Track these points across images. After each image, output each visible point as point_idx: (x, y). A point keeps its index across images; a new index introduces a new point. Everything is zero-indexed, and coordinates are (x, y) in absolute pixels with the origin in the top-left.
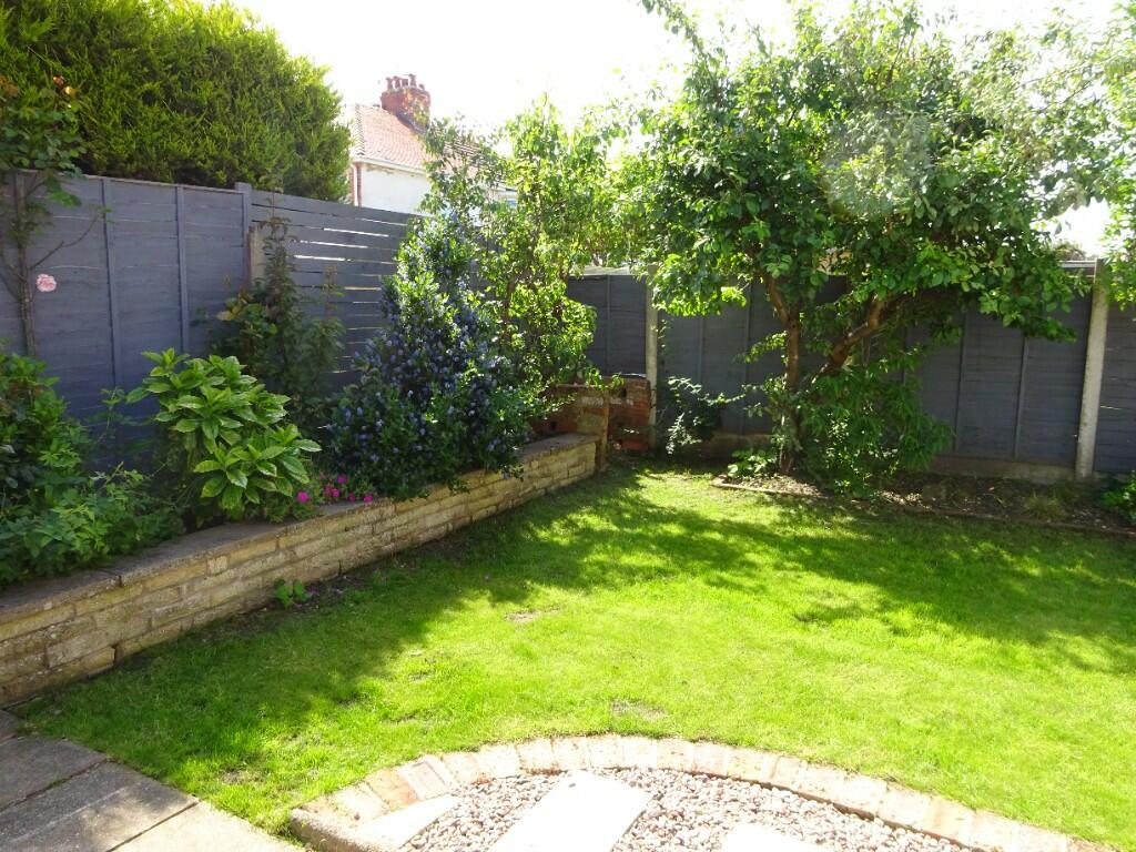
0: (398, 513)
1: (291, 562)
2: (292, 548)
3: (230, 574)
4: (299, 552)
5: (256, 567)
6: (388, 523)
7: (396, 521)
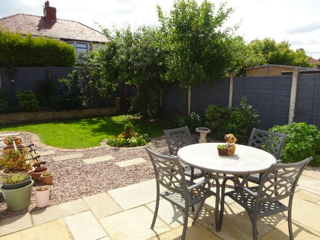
0: (58, 114)
1: (35, 117)
2: (36, 115)
3: (25, 117)
4: (37, 116)
5: (29, 117)
6: (56, 115)
7: (58, 115)
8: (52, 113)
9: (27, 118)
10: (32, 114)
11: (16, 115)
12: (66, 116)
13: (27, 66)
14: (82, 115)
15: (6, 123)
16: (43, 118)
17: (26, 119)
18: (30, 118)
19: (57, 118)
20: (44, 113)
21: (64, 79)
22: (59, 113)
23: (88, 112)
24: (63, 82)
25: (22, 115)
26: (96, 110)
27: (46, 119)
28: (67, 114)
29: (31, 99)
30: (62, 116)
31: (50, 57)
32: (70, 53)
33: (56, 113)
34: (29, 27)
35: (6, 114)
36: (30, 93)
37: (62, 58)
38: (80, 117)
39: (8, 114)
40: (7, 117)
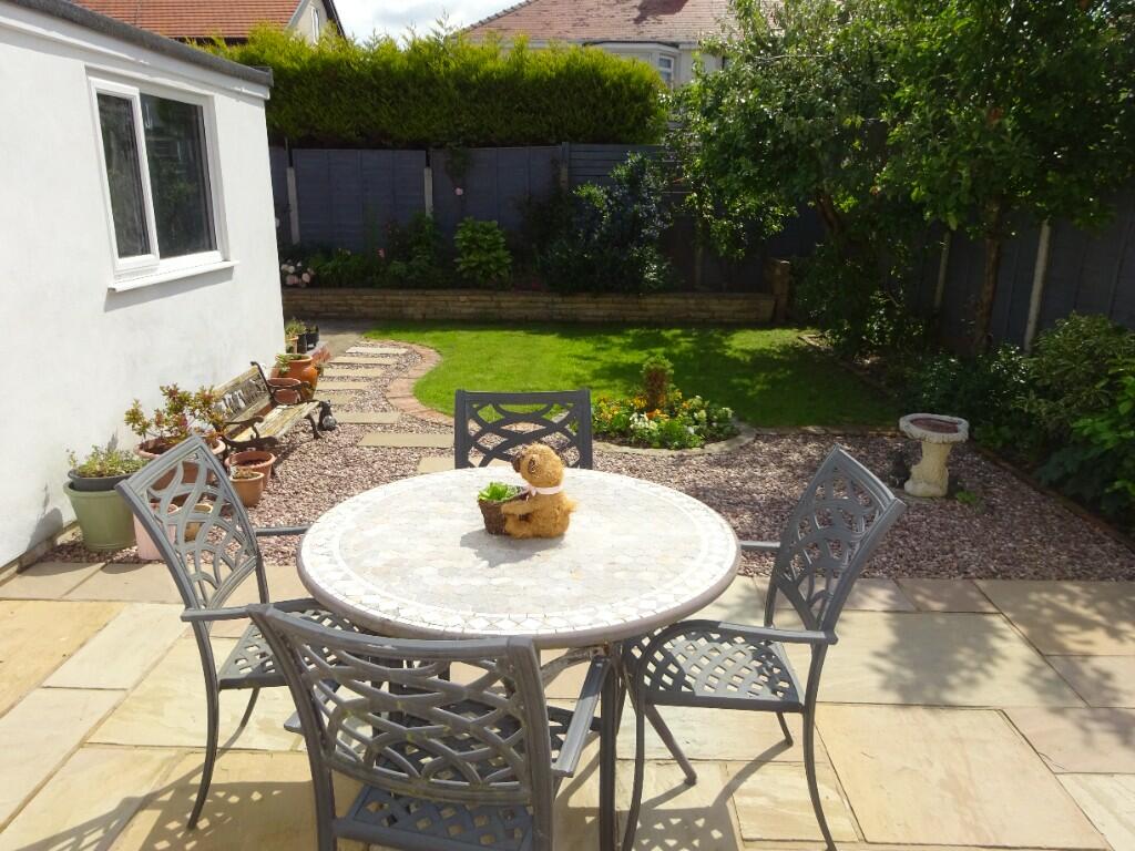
0: (563, 302)
1: (497, 308)
2: (499, 302)
3: (468, 304)
4: (503, 305)
5: (481, 304)
6: (557, 306)
7: (563, 306)
8: (547, 299)
9: (477, 308)
10: (488, 298)
11: (448, 298)
12: (589, 313)
13: (503, 144)
14: (640, 313)
15: (421, 317)
16: (522, 311)
17: (471, 310)
18: (485, 308)
19: (560, 317)
20: (522, 298)
21: (593, 184)
22: (566, 299)
23: (665, 304)
24: (589, 197)
25: (463, 298)
26: (692, 301)
27: (526, 317)
28: (594, 306)
29: (489, 251)
30: (574, 312)
31: (573, 111)
32: (638, 93)
33: (560, 299)
34: (613, 12)
35: (420, 292)
36: (492, 230)
37: (610, 113)
38: (636, 319)
39: (427, 292)
40: (424, 299)
